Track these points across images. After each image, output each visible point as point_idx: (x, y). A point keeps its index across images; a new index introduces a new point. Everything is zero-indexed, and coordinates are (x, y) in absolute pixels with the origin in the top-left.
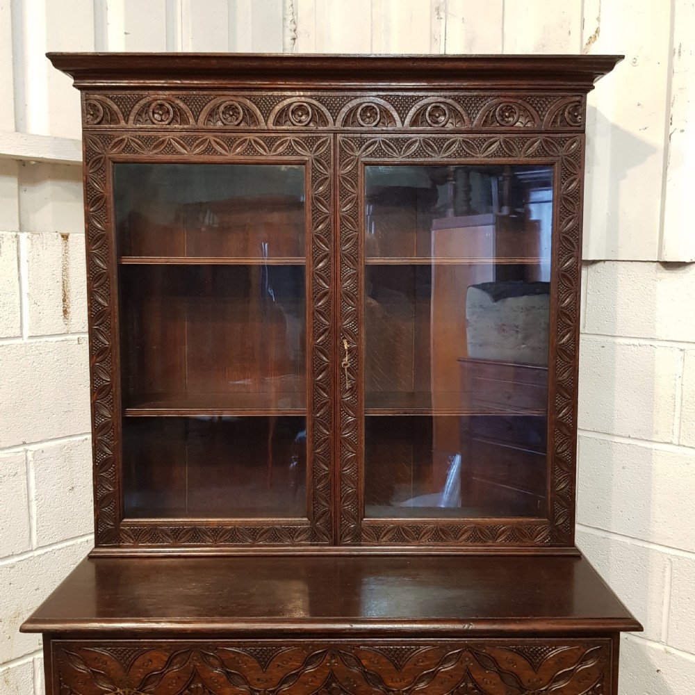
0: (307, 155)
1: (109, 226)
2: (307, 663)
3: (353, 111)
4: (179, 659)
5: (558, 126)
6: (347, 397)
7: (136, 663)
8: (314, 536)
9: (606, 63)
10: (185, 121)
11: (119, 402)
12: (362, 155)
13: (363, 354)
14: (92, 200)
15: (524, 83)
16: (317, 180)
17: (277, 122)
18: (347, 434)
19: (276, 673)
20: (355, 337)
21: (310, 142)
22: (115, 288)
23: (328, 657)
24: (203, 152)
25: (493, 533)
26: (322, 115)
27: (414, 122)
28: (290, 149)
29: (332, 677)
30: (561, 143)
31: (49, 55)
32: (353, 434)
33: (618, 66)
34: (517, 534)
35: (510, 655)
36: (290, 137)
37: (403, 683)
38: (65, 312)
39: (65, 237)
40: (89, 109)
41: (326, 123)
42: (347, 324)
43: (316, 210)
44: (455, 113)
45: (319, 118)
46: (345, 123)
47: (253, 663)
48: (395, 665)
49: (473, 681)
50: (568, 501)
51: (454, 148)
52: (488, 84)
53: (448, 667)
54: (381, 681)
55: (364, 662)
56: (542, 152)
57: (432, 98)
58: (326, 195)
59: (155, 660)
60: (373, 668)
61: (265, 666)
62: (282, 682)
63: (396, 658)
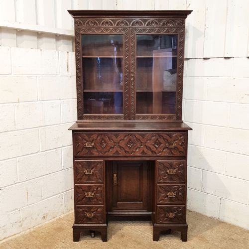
0: (123, 32)
1: (80, 49)
2: (125, 137)
3: (134, 23)
4: (100, 136)
5: (179, 26)
6: (132, 87)
7: (91, 137)
8: (125, 119)
9: (189, 12)
10: (97, 25)
11: (82, 88)
12: (136, 32)
13: (136, 78)
14: (77, 42)
15: (172, 16)
16: (126, 38)
17: (117, 25)
18: (132, 95)
19: (119, 139)
20: (134, 74)
21: (124, 30)
22: (82, 63)
23: (129, 136)
24: (101, 32)
25: (164, 117)
26: (127, 23)
27: (147, 25)
28: (120, 31)
29: (130, 140)
30: (180, 30)
31: (68, 11)
32: (133, 95)
33: (192, 13)
34: (170, 118)
35: (166, 135)
36: (120, 29)
37: (144, 141)
38: (68, 70)
39: (68, 52)
40: (76, 22)
41: (128, 25)
42: (132, 71)
43: (125, 45)
44: (156, 23)
45: (126, 24)
46: (132, 25)
47: (114, 137)
49: (158, 141)
50: (180, 110)
51: (156, 31)
52: (164, 17)
53: (154, 138)
54: (140, 141)
56: (175, 32)
57: (152, 20)
58: (128, 42)
59: (95, 136)
60: (138, 138)
61: (117, 138)
62: (120, 141)
63: (143, 136)
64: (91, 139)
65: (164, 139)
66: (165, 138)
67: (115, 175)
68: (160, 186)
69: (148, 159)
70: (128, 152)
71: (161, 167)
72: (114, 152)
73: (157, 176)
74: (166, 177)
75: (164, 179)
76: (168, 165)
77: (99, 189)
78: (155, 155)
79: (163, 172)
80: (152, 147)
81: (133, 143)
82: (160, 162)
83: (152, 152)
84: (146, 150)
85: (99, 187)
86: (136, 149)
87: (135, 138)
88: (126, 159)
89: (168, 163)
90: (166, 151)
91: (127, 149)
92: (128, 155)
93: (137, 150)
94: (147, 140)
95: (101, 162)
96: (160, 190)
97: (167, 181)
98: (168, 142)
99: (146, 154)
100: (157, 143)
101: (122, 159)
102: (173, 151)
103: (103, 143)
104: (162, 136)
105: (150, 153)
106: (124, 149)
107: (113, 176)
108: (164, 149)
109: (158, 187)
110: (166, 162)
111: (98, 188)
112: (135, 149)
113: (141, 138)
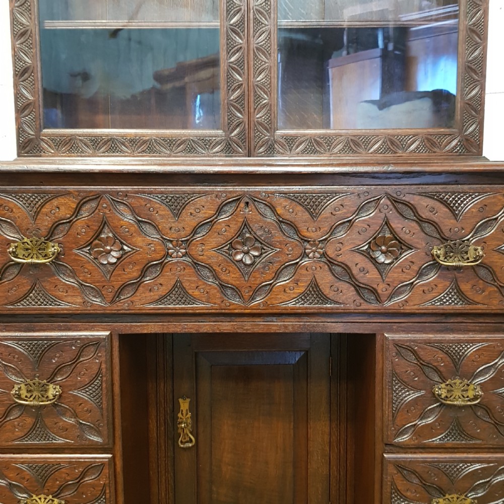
2: (220, 212)
4: (87, 206)
7: (44, 210)
8: (229, 149)
19: (189, 222)
23: (242, 205)
25: (403, 143)
29: (245, 224)
32: (265, 43)
35: (431, 203)
37: (319, 233)
47: (164, 211)
48: (311, 214)
49: (392, 231)
53: (366, 216)
54: (297, 230)
55: (280, 210)
59: (62, 207)
60: (288, 216)
61: (177, 215)
62: (195, 231)
63: (312, 206)
64: (46, 222)
65: (420, 220)
66: (425, 214)
67: (184, 405)
68: (400, 466)
69: (337, 327)
70: (237, 291)
71: (406, 366)
72: (163, 291)
73: (383, 412)
74: (430, 420)
75: (419, 432)
76: (440, 359)
77: (88, 479)
78: (373, 307)
79: (413, 396)
80: (358, 263)
81: (262, 244)
82: (397, 344)
83: (359, 288)
84: (325, 279)
85: (89, 468)
86: (277, 275)
87: (270, 218)
88: (226, 326)
89: (440, 346)
90: (432, 287)
91: (231, 277)
92: (235, 303)
93: (283, 281)
94: (333, 230)
95: (96, 343)
96: (401, 484)
97: (436, 440)
98: (444, 239)
99: (325, 299)
100: (385, 241)
101: (206, 326)
102: (465, 287)
103: (106, 241)
104: (413, 208)
105: (347, 296)
106: (216, 277)
107: (175, 409)
108: (420, 274)
109: (391, 470)
110: (428, 342)
111: (83, 475)
112: (270, 273)
113: (300, 216)
